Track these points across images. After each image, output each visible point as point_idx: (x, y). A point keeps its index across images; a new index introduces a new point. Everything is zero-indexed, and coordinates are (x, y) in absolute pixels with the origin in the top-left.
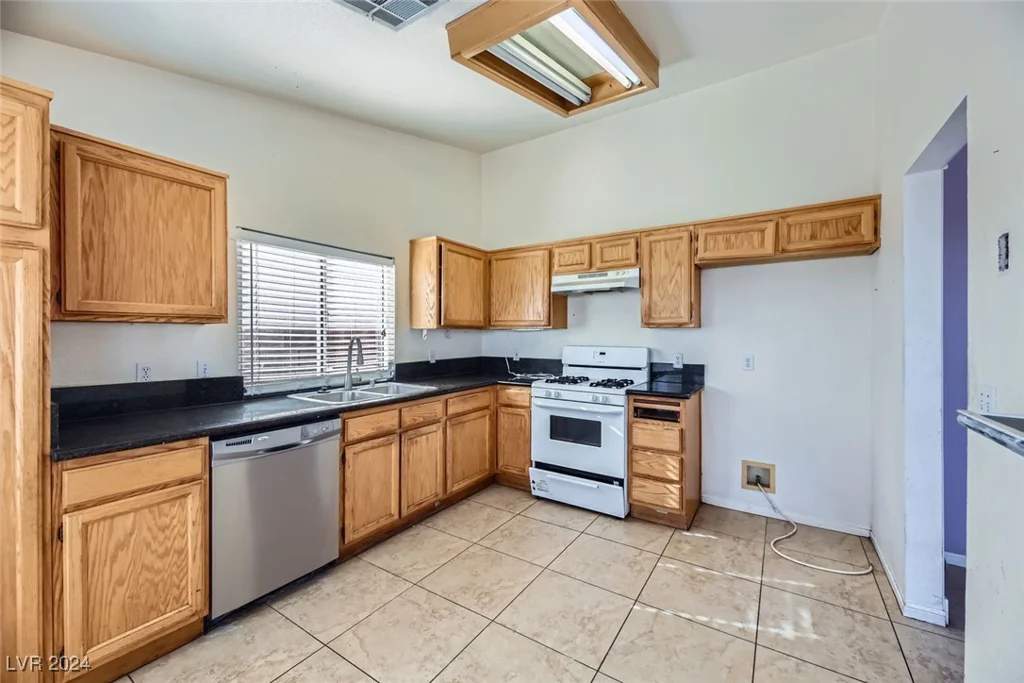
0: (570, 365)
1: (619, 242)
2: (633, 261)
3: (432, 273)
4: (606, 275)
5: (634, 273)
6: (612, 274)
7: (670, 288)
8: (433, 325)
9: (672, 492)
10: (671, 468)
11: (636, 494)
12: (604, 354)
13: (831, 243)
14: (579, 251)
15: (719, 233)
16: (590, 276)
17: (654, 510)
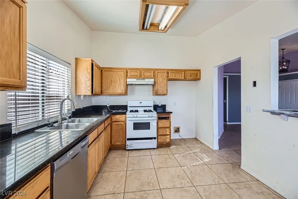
0: (130, 107)
1: (149, 71)
2: (153, 77)
4: (145, 80)
5: (153, 80)
6: (146, 80)
7: (162, 85)
8: (90, 93)
9: (168, 138)
10: (168, 131)
11: (159, 141)
12: (141, 103)
13: (194, 78)
14: (136, 72)
15: (173, 73)
16: (140, 80)
17: (163, 144)
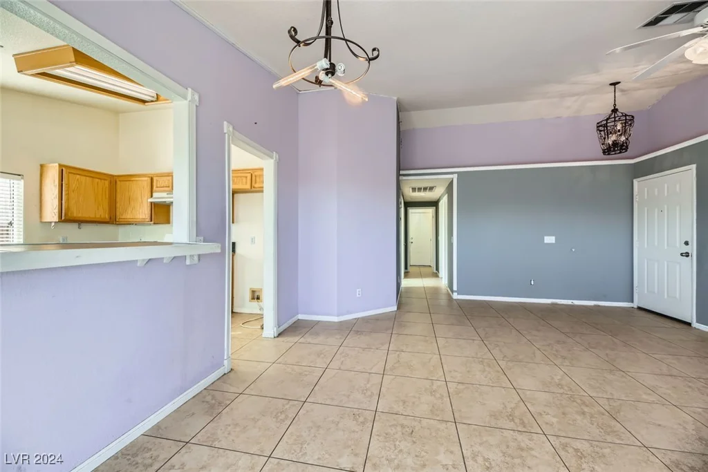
3: (55, 186)
8: (56, 219)
14: (167, 180)
